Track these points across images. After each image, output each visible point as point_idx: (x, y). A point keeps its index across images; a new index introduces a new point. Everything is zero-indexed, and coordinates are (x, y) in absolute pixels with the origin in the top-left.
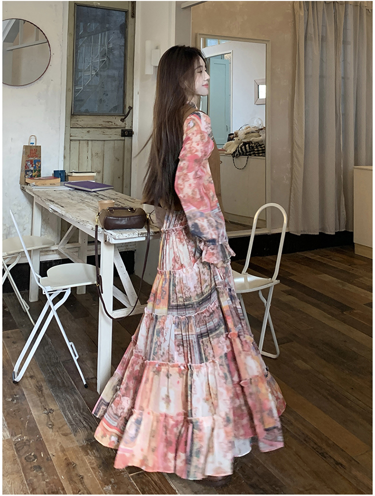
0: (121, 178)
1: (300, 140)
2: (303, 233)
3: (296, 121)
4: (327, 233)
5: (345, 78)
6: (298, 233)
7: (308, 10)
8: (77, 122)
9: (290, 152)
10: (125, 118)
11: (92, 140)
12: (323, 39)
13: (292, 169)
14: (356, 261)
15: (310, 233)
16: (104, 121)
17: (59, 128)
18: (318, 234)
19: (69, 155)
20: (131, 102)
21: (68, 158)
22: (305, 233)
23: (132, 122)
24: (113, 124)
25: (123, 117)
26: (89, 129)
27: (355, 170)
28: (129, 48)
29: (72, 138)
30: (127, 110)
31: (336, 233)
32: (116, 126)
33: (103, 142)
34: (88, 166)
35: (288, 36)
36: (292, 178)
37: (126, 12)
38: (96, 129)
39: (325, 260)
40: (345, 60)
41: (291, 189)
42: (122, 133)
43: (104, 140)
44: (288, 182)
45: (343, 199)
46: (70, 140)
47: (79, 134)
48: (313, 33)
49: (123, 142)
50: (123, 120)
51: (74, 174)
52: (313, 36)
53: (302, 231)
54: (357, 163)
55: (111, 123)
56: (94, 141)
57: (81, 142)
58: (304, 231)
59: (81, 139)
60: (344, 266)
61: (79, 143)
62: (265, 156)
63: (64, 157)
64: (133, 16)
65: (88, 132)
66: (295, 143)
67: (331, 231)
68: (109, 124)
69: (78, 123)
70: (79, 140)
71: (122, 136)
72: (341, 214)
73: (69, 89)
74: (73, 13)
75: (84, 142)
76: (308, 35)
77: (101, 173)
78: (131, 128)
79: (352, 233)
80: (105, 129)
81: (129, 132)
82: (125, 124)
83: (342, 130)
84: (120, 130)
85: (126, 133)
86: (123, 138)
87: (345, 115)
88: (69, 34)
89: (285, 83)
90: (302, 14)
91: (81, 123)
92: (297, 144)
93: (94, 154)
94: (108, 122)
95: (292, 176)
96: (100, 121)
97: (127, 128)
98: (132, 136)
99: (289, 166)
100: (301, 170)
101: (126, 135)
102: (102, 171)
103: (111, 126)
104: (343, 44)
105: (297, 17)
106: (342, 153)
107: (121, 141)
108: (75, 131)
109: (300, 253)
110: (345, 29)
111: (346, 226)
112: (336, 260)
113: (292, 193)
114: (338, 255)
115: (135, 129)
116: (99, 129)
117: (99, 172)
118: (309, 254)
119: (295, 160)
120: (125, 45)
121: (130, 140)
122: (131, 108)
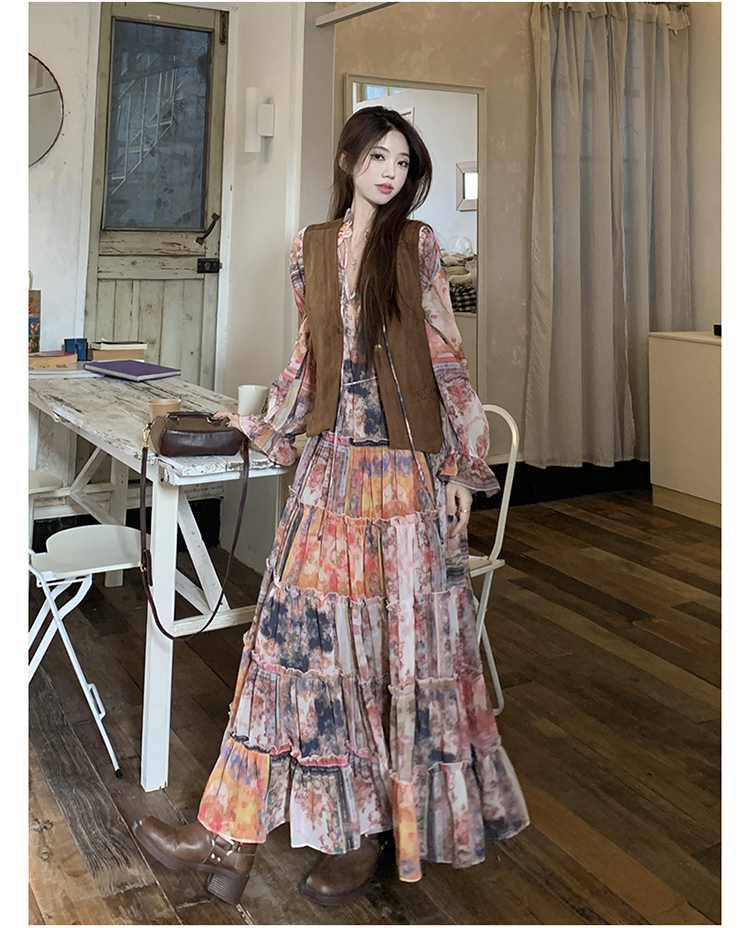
0: (196, 354)
1: (544, 282)
2: (550, 464)
3: (536, 244)
4: (598, 464)
5: (630, 162)
6: (541, 463)
7: (557, 31)
8: (111, 245)
9: (524, 304)
10: (205, 237)
11: (140, 280)
12: (587, 86)
13: (529, 337)
14: (655, 521)
15: (564, 465)
16: (164, 243)
17: (77, 256)
18: (581, 466)
19: (95, 307)
20: (217, 205)
21: (92, 314)
22: (556, 465)
23: (219, 243)
24: (182, 248)
25: (202, 235)
26: (134, 259)
27: (651, 340)
28: (214, 101)
29: (101, 276)
30: (210, 220)
31: (615, 463)
32: (187, 253)
33: (161, 283)
34: (130, 330)
35: (520, 81)
36: (528, 356)
37: (211, 33)
38: (149, 258)
39: (596, 520)
40: (629, 126)
41: (526, 377)
42: (199, 266)
43: (164, 280)
44: (521, 364)
45: (629, 397)
46: (97, 279)
47: (115, 267)
48: (567, 74)
49: (201, 283)
50: (200, 241)
51: (104, 347)
52: (568, 80)
53: (549, 461)
54: (655, 326)
55: (177, 247)
56: (144, 282)
57: (119, 283)
58: (553, 460)
59: (119, 277)
60: (633, 531)
61: (116, 285)
62: (475, 312)
63: (86, 313)
64: (224, 40)
65: (133, 263)
66: (534, 287)
67: (606, 460)
68: (173, 248)
69: (116, 245)
70: (115, 280)
71: (198, 272)
72: (626, 426)
73: (98, 180)
74: (109, 34)
75: (125, 282)
76: (559, 78)
77: (157, 346)
78: (217, 257)
79: (647, 465)
80: (166, 258)
81: (212, 263)
82: (205, 248)
83: (625, 263)
84: (196, 259)
85: (207, 266)
86: (201, 276)
87: (631, 232)
88: (100, 74)
89: (516, 169)
90: (546, 38)
91: (120, 247)
92: (539, 290)
93: (143, 307)
94: (172, 244)
95: (528, 352)
96: (156, 242)
97: (208, 256)
98: (218, 271)
99: (522, 331)
100: (546, 339)
101: (208, 269)
102: (158, 341)
103: (178, 253)
104: (625, 94)
105: (537, 43)
106: (625, 306)
107: (196, 282)
108: (107, 262)
109: (547, 505)
110: (629, 67)
111: (637, 451)
112: (616, 519)
113: (528, 386)
114: (620, 508)
115: (225, 259)
116: (155, 258)
117: (152, 343)
118: (561, 507)
119: (535, 318)
120: (208, 97)
121: (215, 278)
122: (217, 217)
